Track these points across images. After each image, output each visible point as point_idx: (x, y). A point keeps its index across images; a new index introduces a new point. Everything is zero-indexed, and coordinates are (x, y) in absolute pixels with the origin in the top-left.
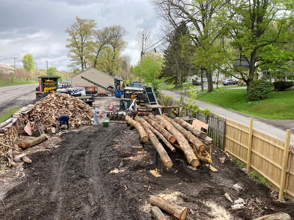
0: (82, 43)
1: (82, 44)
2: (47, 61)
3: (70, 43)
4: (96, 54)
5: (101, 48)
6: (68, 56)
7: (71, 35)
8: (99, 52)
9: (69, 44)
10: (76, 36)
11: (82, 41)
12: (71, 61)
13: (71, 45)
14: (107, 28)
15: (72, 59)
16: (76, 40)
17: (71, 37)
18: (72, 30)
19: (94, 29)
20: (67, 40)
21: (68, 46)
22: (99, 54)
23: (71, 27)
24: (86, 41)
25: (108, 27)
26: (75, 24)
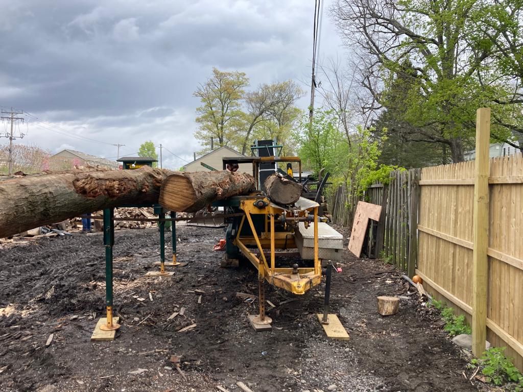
0: (223, 113)
1: (223, 115)
2: (161, 145)
3: (203, 115)
4: (247, 133)
5: (256, 122)
6: (197, 137)
7: (204, 101)
8: (251, 129)
9: (200, 117)
10: (214, 103)
11: (223, 109)
12: (202, 145)
13: (205, 118)
14: (266, 87)
15: (204, 141)
16: (213, 108)
17: (204, 104)
18: (206, 92)
19: (244, 89)
20: (197, 109)
21: (198, 120)
22: (251, 132)
23: (204, 87)
24: (228, 111)
25: (270, 85)
26: (212, 80)
